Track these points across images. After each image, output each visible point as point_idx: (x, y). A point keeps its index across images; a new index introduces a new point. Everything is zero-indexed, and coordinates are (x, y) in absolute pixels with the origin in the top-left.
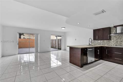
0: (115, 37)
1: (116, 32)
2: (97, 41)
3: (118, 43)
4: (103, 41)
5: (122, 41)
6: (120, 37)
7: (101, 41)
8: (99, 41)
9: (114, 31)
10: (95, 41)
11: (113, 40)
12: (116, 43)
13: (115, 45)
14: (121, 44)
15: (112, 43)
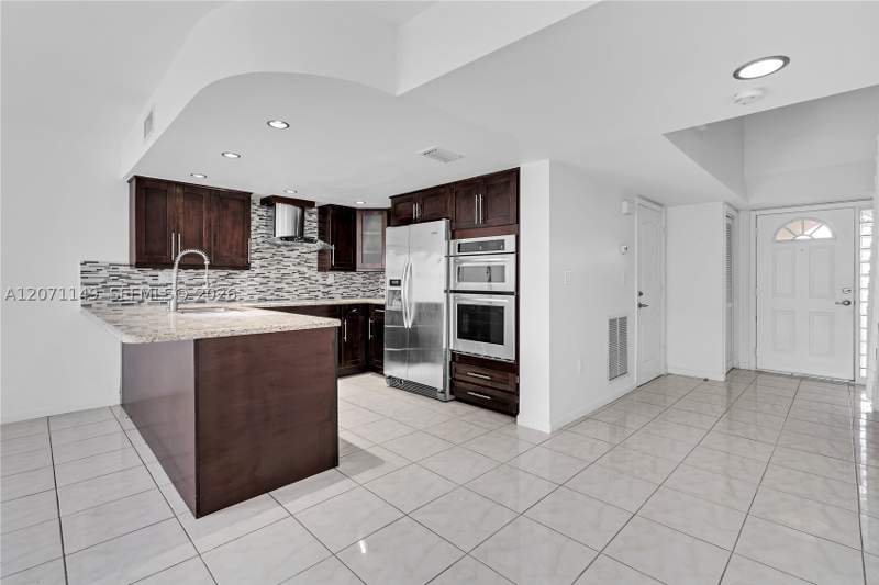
0: (260, 254)
2: (150, 271)
3: (271, 284)
5: (284, 275)
6: (276, 258)
12: (261, 288)
13: (256, 297)
14: (279, 290)
15: (242, 284)
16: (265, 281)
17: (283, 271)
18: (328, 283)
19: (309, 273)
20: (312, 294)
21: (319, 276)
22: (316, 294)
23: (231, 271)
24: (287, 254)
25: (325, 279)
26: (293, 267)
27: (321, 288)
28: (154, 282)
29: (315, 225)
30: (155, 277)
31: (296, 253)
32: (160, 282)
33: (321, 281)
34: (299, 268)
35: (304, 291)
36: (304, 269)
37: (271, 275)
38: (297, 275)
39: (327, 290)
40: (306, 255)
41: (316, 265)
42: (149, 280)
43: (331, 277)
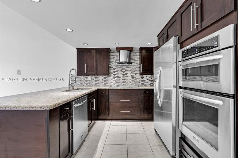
0: (117, 70)
1: (119, 61)
2: (86, 77)
3: (121, 80)
4: (97, 78)
5: (126, 77)
6: (123, 71)
7: (94, 77)
8: (89, 78)
9: (115, 59)
10: (79, 76)
11: (113, 75)
12: (117, 82)
13: (116, 85)
14: (124, 82)
15: (112, 80)
16: (119, 79)
17: (125, 75)
18: (144, 80)
19: (135, 76)
20: (137, 84)
21: (140, 77)
22: (139, 84)
23: (107, 76)
24: (127, 69)
25: (142, 78)
26: (129, 74)
27: (141, 82)
28: (87, 80)
29: (138, 57)
30: (87, 78)
31: (130, 68)
32: (88, 79)
33: (141, 79)
34: (131, 74)
35: (134, 83)
36: (133, 74)
37: (121, 77)
38: (131, 77)
39: (143, 82)
40: (134, 69)
41: (139, 73)
42: (85, 79)
43: (145, 77)
